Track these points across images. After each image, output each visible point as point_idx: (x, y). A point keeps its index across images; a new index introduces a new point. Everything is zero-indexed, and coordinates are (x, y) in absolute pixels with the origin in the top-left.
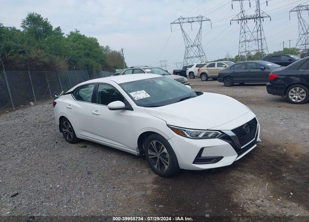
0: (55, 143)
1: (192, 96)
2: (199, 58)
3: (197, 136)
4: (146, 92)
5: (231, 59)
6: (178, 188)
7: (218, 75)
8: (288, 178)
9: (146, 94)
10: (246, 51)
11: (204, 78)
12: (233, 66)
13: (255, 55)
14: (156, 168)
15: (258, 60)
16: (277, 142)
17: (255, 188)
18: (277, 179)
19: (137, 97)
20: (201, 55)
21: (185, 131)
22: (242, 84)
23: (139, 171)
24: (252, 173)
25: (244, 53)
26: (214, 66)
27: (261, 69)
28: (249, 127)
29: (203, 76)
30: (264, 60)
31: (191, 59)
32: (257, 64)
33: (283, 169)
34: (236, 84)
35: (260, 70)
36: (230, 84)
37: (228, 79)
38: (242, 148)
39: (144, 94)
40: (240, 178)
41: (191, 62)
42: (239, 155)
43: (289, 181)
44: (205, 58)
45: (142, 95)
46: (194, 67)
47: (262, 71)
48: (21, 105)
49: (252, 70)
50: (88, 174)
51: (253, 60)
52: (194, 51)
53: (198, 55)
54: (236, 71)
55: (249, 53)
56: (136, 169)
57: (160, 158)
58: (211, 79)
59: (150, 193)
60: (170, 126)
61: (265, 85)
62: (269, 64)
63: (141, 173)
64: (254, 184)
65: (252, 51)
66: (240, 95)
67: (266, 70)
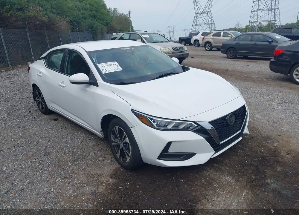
0: (28, 112)
1: (175, 72)
2: (208, 25)
3: (166, 126)
4: (118, 64)
5: (241, 29)
6: (137, 187)
7: (222, 45)
8: (273, 186)
9: (118, 66)
10: (257, 21)
11: (208, 47)
12: (238, 37)
13: (266, 26)
14: (119, 157)
15: (269, 31)
16: (269, 133)
17: (229, 196)
18: (258, 186)
19: (105, 70)
20: (210, 22)
21: (152, 119)
22: (246, 57)
23: (101, 157)
24: (230, 174)
25: (254, 23)
26: (220, 36)
27: (268, 41)
28: (234, 117)
29: (207, 45)
30: (274, 32)
31: (199, 26)
32: (265, 35)
33: (269, 172)
34: (239, 56)
35: (266, 43)
36: (233, 56)
37: (231, 51)
38: (221, 143)
39: (116, 66)
40: (214, 180)
41: (199, 29)
42: (216, 151)
43: (273, 190)
44: (214, 26)
45: (113, 67)
46: (200, 35)
47: (269, 44)
48: (19, 65)
49: (258, 43)
50: (45, 156)
51: (263, 31)
52: (203, 18)
53: (207, 23)
54: (241, 42)
55: (260, 23)
56: (99, 154)
57: (122, 147)
58: (216, 49)
59: (102, 190)
60: (134, 111)
61: (269, 59)
62: (278, 37)
63: (102, 160)
64: (229, 191)
65: (264, 21)
66: (241, 70)
67: (273, 44)
